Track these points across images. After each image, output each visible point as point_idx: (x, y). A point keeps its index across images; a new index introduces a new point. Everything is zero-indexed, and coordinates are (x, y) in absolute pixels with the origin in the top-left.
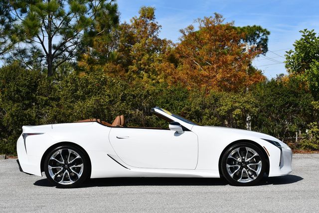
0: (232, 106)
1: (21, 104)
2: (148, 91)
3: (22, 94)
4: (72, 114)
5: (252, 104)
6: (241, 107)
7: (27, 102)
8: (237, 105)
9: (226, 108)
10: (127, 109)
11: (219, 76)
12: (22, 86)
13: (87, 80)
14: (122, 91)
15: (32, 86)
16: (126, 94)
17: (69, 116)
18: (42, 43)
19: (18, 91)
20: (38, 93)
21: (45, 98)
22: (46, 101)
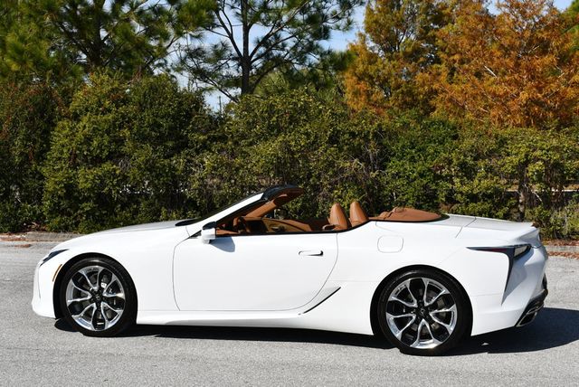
0: (527, 156)
1: (160, 148)
2: (379, 125)
3: (162, 130)
4: (243, 167)
5: (566, 152)
6: (545, 158)
7: (170, 144)
8: (538, 153)
9: (516, 160)
10: (338, 158)
11: (524, 96)
12: (162, 118)
13: (272, 106)
14: (332, 125)
15: (181, 116)
16: (339, 131)
17: (237, 169)
18: (231, 37)
19: (156, 126)
20: (192, 129)
21: (202, 138)
22: (204, 142)
